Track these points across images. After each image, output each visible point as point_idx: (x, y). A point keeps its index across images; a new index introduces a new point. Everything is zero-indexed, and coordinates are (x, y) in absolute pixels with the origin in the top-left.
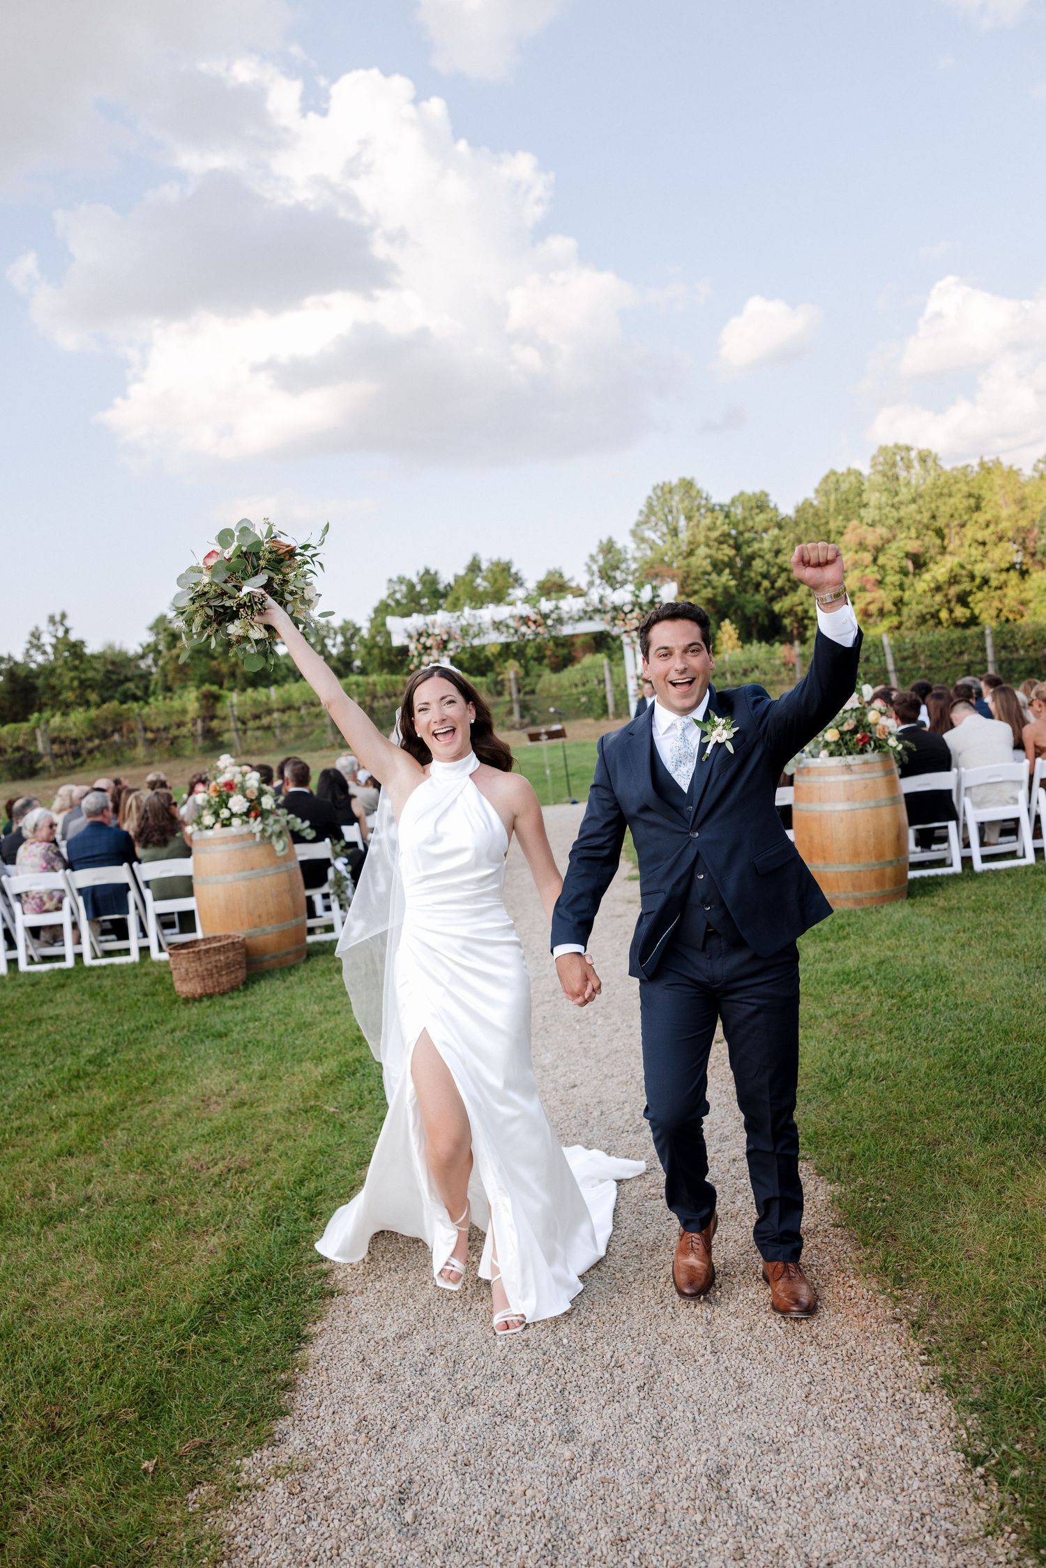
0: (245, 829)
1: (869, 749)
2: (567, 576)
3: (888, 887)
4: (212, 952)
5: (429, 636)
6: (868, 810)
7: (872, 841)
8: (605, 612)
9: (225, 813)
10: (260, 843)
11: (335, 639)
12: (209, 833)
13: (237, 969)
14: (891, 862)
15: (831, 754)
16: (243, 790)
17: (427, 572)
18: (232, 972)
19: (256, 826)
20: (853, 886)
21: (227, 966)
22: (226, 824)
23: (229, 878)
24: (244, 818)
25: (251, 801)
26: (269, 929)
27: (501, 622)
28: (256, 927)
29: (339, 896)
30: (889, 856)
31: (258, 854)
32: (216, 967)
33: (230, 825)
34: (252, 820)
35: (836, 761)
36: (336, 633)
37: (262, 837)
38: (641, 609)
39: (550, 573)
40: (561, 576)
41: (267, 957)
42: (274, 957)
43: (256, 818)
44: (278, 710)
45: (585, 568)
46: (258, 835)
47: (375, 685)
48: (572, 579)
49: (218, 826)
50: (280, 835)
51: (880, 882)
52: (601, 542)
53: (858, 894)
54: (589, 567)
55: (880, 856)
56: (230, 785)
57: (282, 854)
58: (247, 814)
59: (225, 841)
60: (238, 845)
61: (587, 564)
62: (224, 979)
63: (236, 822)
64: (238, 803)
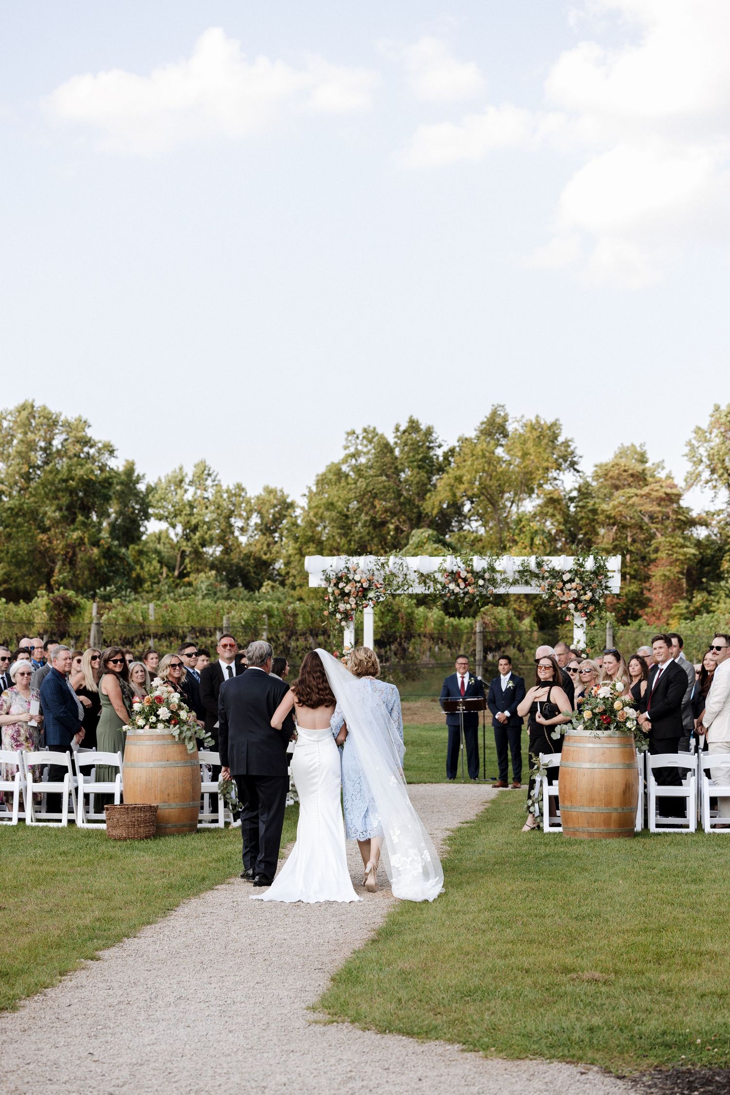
0: (166, 731)
1: (612, 727)
2: (652, 459)
3: (613, 828)
4: (136, 809)
5: (348, 581)
6: (603, 771)
7: (603, 792)
8: (543, 578)
9: (153, 719)
10: (177, 743)
11: (248, 518)
12: (141, 731)
13: (151, 825)
14: (616, 809)
15: (586, 728)
16: (168, 705)
17: (414, 426)
18: (148, 826)
19: (175, 731)
20: (588, 823)
21: (145, 821)
22: (153, 726)
23: (151, 764)
24: (166, 724)
25: (172, 712)
26: (174, 805)
27: (428, 576)
28: (165, 802)
29: (224, 795)
30: (616, 803)
31: (173, 751)
32: (138, 820)
33: (156, 727)
34: (172, 726)
35: (588, 732)
36: (250, 512)
37: (179, 739)
38: (582, 579)
39: (623, 453)
40: (643, 459)
41: (169, 825)
42: (175, 826)
43: (175, 725)
44: (155, 636)
45: (686, 450)
46: (177, 736)
47: (295, 615)
48: (660, 465)
49: (147, 727)
50: (190, 739)
51: (607, 822)
52: (717, 408)
53: (591, 829)
54: (693, 449)
55: (608, 804)
56: (159, 699)
57: (191, 752)
58: (168, 721)
59: (151, 738)
60: (159, 742)
61: (689, 444)
62: (141, 830)
63: (160, 726)
64: (164, 713)
